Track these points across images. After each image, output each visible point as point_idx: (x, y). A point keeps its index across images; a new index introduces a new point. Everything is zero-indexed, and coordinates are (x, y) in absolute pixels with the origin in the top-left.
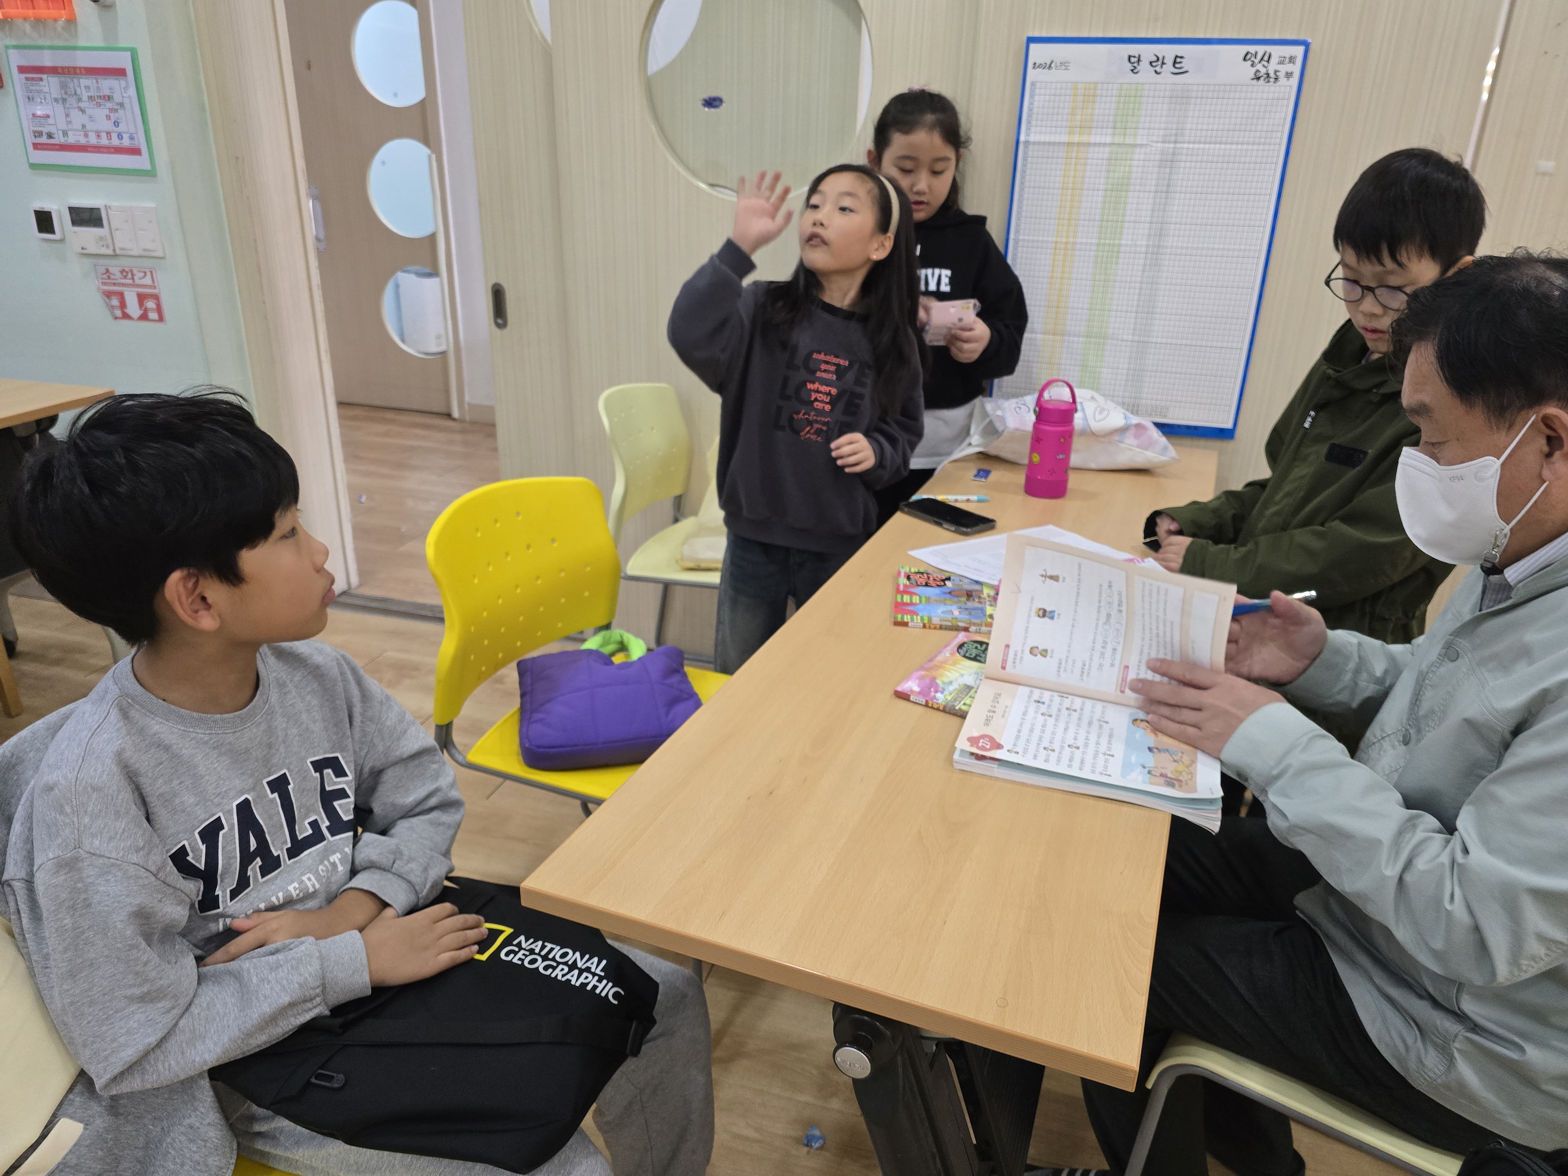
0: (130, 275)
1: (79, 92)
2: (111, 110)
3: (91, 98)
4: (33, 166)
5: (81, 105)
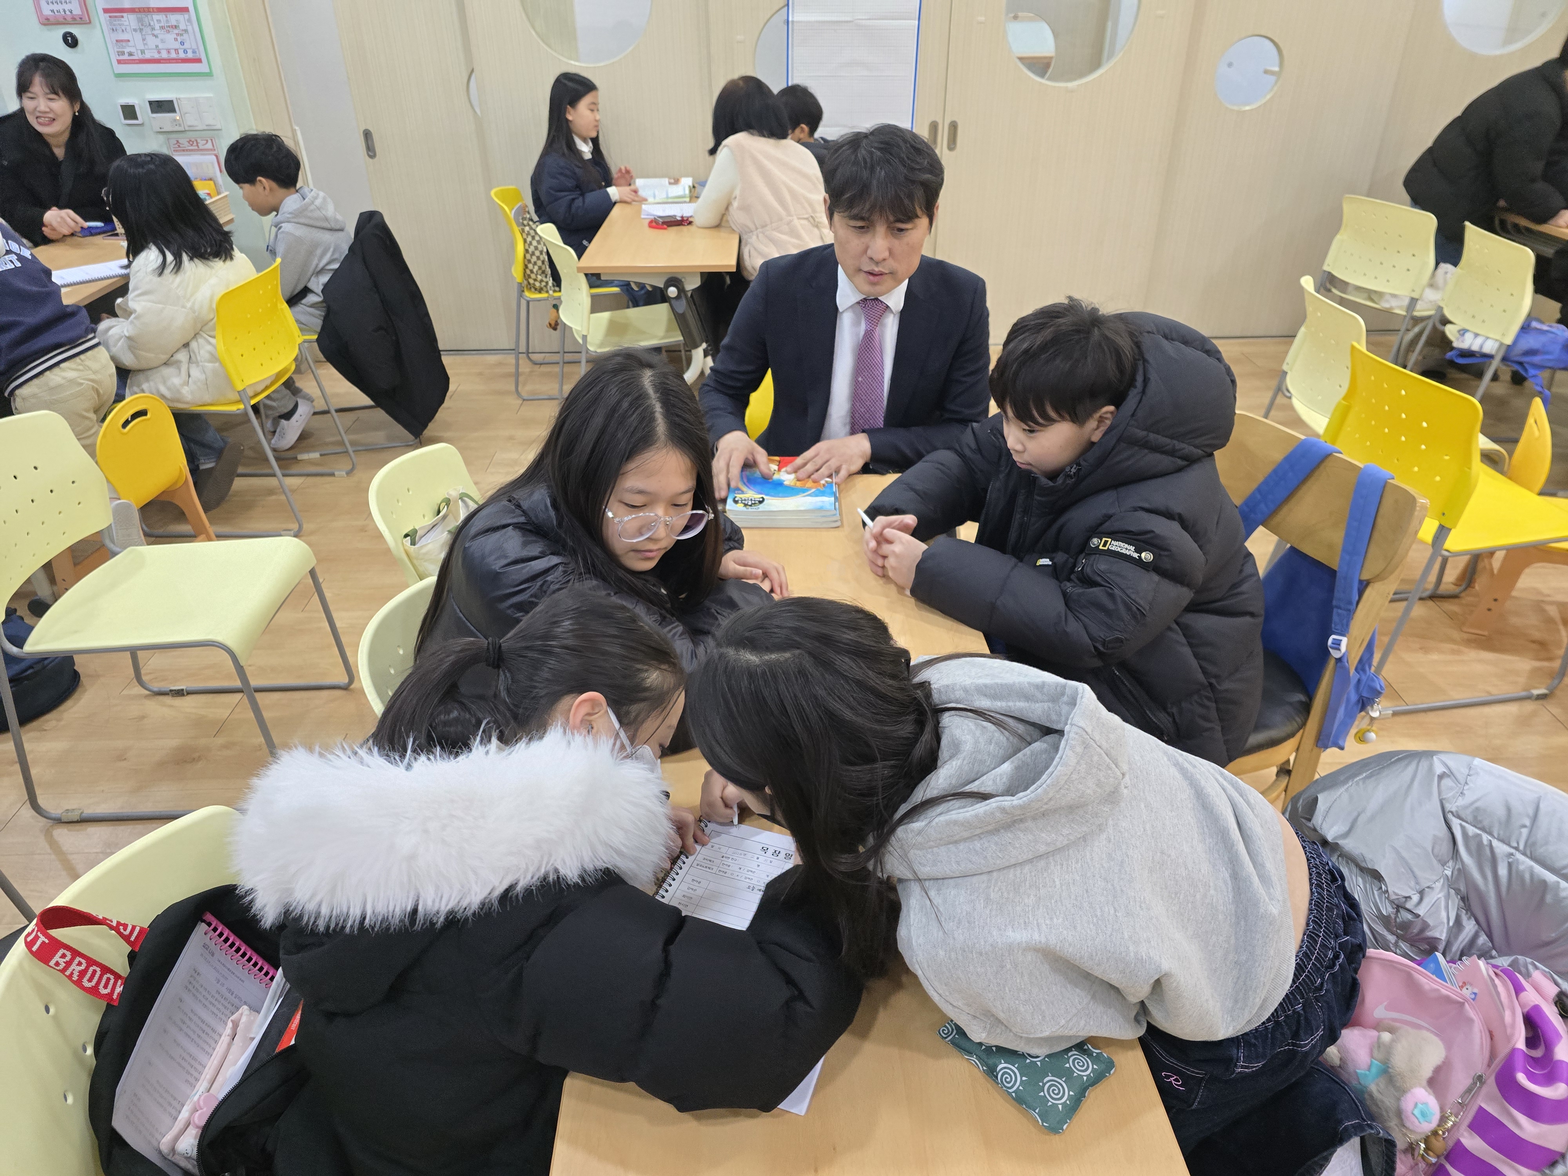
0: (195, 144)
1: (152, 24)
2: (178, 34)
3: (162, 28)
4: (119, 76)
5: (155, 32)
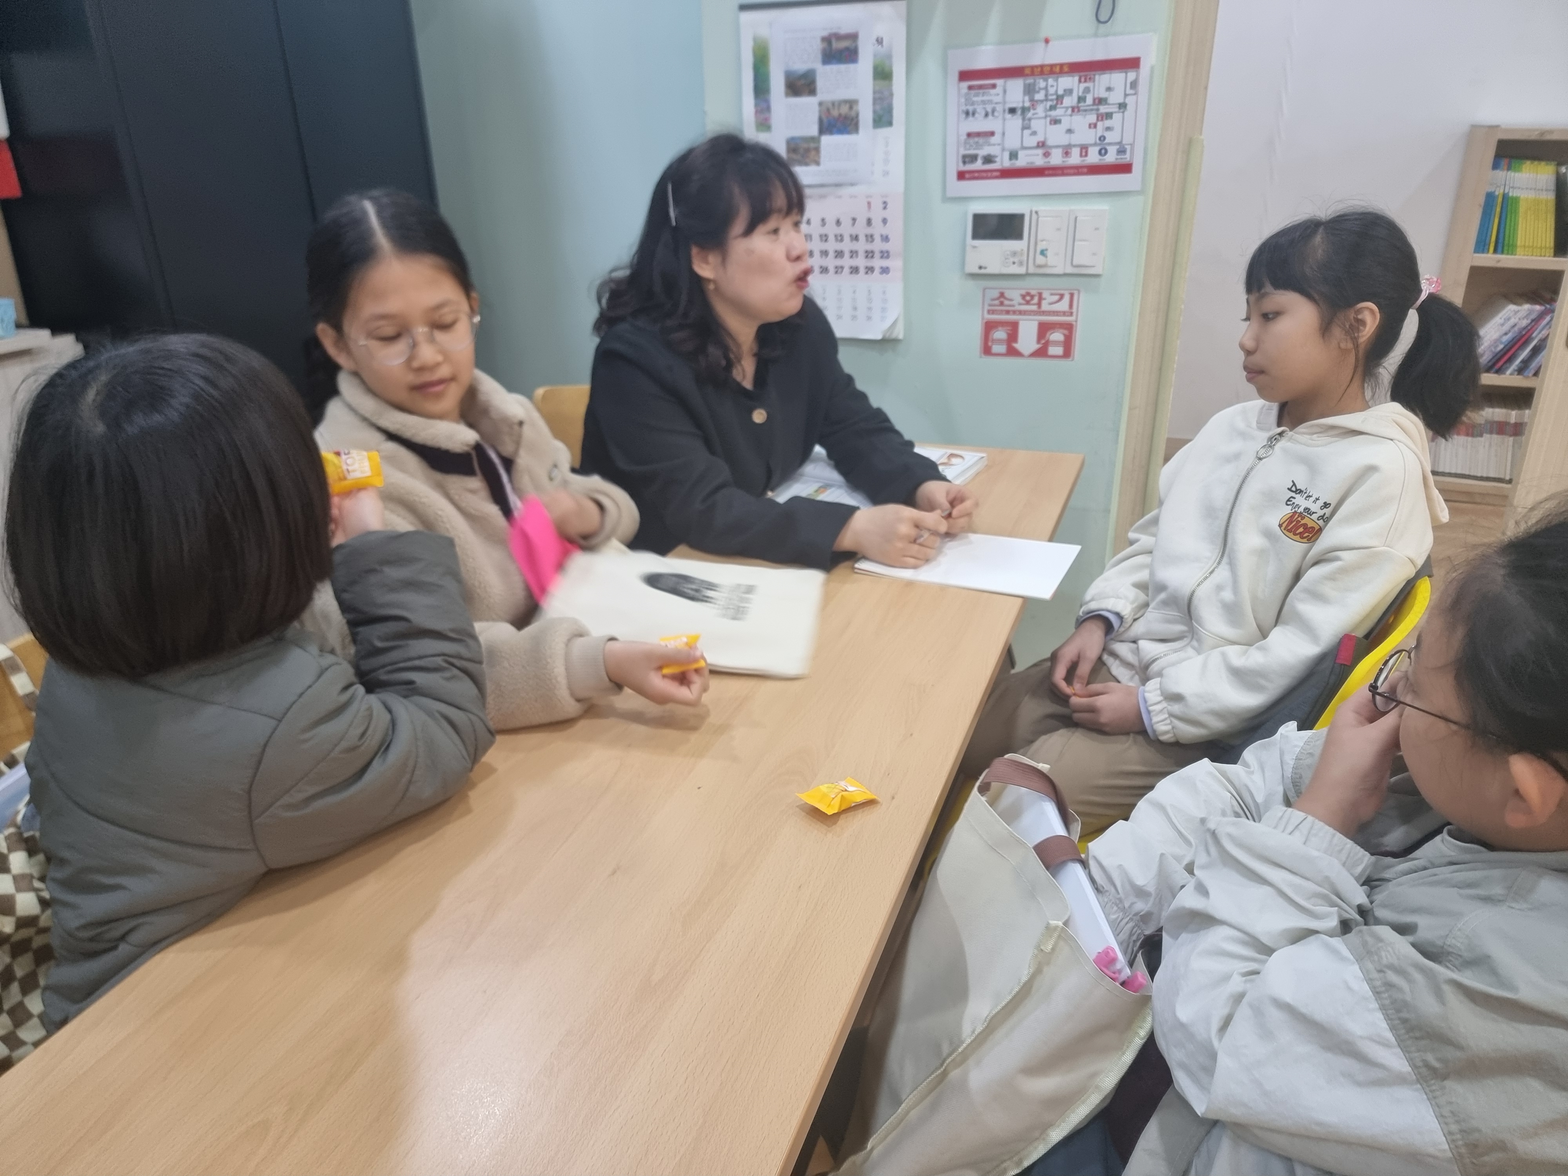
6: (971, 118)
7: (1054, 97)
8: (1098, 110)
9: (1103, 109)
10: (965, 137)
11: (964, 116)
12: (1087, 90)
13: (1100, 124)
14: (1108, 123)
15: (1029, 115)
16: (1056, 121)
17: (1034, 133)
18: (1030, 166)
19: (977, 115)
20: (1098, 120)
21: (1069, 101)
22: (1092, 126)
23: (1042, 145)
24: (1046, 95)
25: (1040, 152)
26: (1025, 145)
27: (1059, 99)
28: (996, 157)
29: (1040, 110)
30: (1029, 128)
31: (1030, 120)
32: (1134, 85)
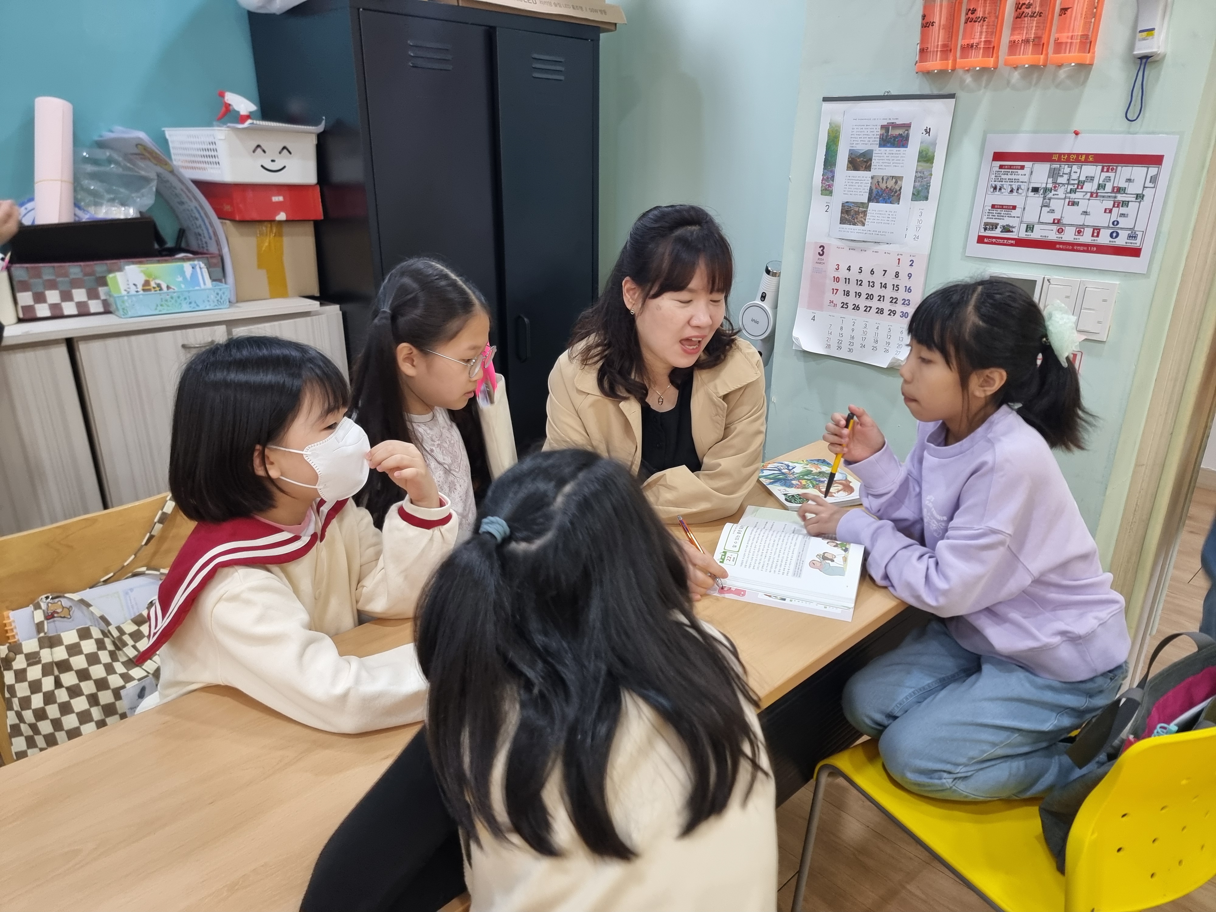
6: (997, 193)
7: (1076, 182)
8: (1115, 197)
9: (1120, 197)
10: (990, 208)
11: (992, 189)
12: (1108, 179)
13: (1115, 210)
14: (1123, 210)
15: (1050, 195)
16: (1073, 203)
17: (1052, 211)
18: (1044, 239)
19: (1003, 190)
20: (1114, 206)
21: (1089, 187)
22: (1108, 211)
23: (1057, 222)
24: (1068, 180)
25: (1055, 228)
26: (1041, 220)
27: (1081, 184)
28: (1014, 227)
29: (1061, 192)
30: (1048, 206)
31: (1050, 199)
32: (1154, 180)
